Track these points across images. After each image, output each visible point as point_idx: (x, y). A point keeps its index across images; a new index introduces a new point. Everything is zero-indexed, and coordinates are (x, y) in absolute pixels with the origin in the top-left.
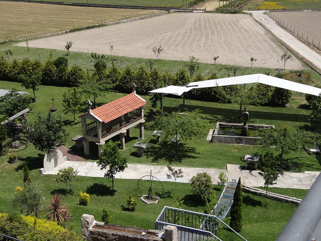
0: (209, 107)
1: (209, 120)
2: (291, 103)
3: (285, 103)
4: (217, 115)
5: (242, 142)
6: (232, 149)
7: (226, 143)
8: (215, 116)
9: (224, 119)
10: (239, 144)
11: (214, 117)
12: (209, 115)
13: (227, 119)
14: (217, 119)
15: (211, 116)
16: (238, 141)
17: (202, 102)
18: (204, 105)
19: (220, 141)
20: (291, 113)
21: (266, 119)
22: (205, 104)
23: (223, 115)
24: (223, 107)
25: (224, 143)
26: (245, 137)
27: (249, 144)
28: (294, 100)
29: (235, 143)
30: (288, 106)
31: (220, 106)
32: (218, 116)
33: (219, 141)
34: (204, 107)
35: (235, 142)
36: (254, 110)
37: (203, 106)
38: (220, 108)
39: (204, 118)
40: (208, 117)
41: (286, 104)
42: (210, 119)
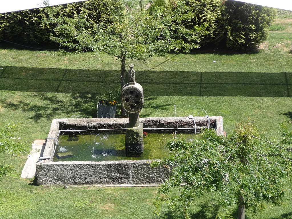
0: (33, 69)
1: (31, 109)
2: (273, 37)
3: (254, 40)
4: (57, 91)
5: (128, 178)
6: (97, 201)
7: (79, 183)
8: (50, 95)
9: (76, 106)
10: (119, 183)
11: (46, 99)
12: (34, 93)
13: (86, 102)
14: (55, 106)
15: (37, 98)
16: (116, 174)
17: (14, 53)
18: (21, 61)
19: (61, 179)
20: (273, 71)
21: (200, 96)
22: (22, 57)
23: (74, 91)
24: (75, 66)
25: (75, 183)
26: (135, 162)
27: (149, 183)
28: (281, 29)
29: (108, 182)
30: (266, 50)
31: (66, 62)
32: (61, 96)
33: (59, 179)
34: (20, 68)
35: (105, 180)
36: (167, 69)
37: (17, 65)
38: (67, 70)
39: (15, 105)
40: (28, 102)
41: (258, 42)
42: (35, 106)
